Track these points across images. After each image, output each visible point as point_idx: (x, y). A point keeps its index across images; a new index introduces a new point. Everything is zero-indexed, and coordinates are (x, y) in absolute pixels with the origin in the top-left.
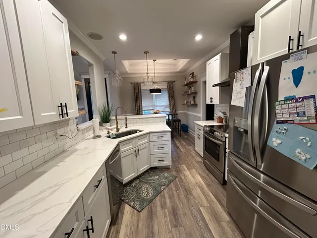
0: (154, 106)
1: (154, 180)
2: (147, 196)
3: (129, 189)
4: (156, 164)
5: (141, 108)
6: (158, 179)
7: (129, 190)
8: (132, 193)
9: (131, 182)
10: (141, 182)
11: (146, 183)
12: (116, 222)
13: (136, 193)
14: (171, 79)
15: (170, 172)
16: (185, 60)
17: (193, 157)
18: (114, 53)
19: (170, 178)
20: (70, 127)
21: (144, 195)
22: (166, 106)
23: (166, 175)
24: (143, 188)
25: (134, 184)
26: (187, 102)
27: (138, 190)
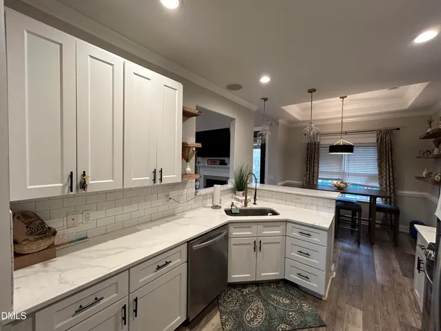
0: (344, 174)
1: (278, 303)
2: (249, 322)
3: (235, 293)
4: (293, 278)
5: (315, 174)
6: (286, 305)
7: (234, 295)
8: (235, 301)
9: (244, 285)
10: (258, 292)
11: (264, 301)
12: (194, 327)
13: (241, 305)
14: (388, 126)
15: (317, 307)
16: (418, 85)
17: (400, 306)
18: (266, 99)
19: (309, 319)
20: (186, 190)
21: (248, 316)
22: (371, 177)
23: (306, 307)
24: (253, 306)
25: (246, 291)
26: (429, 175)
27: (246, 303)
